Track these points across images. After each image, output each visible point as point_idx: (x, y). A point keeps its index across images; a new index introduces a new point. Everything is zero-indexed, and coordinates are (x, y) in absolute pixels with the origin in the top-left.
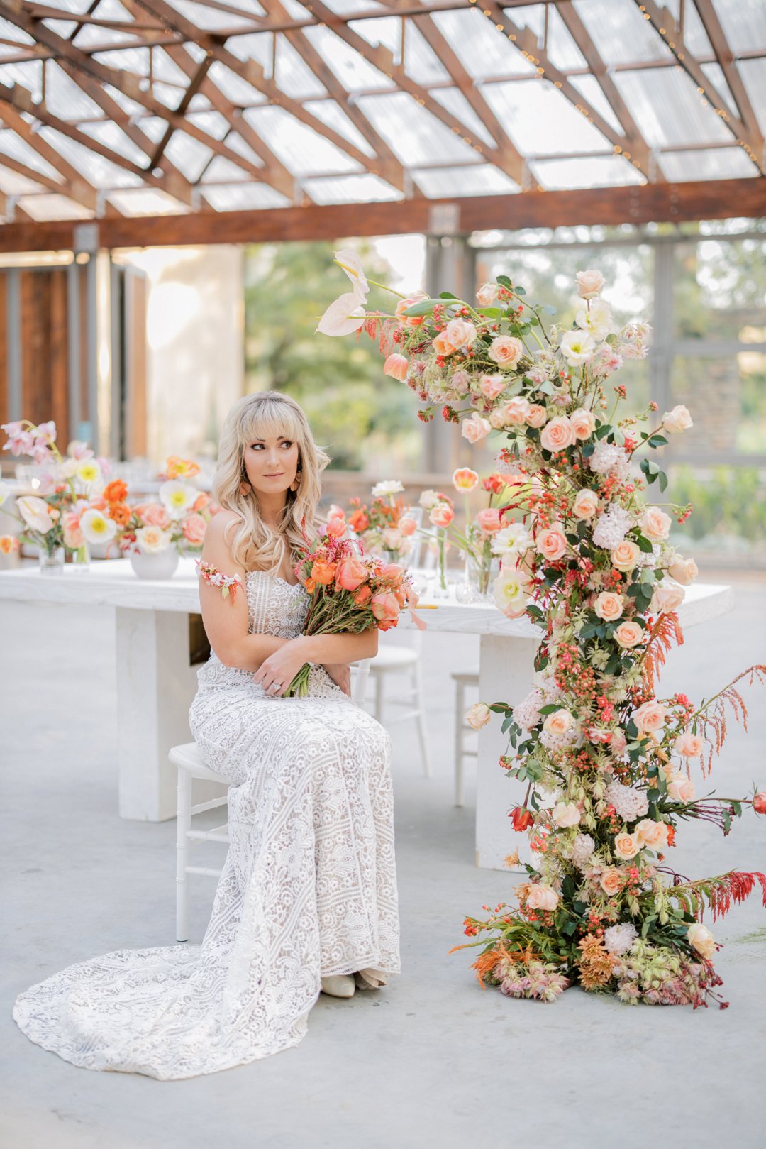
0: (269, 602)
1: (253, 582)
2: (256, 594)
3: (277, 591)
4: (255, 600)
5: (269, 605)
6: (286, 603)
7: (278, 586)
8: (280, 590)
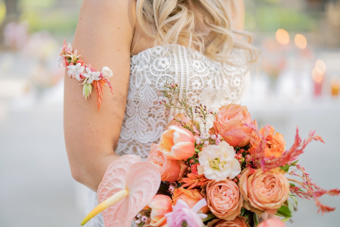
0: (191, 82)
1: (166, 59)
2: (174, 73)
3: (198, 67)
6: (210, 82)
7: (198, 62)
8: (200, 66)
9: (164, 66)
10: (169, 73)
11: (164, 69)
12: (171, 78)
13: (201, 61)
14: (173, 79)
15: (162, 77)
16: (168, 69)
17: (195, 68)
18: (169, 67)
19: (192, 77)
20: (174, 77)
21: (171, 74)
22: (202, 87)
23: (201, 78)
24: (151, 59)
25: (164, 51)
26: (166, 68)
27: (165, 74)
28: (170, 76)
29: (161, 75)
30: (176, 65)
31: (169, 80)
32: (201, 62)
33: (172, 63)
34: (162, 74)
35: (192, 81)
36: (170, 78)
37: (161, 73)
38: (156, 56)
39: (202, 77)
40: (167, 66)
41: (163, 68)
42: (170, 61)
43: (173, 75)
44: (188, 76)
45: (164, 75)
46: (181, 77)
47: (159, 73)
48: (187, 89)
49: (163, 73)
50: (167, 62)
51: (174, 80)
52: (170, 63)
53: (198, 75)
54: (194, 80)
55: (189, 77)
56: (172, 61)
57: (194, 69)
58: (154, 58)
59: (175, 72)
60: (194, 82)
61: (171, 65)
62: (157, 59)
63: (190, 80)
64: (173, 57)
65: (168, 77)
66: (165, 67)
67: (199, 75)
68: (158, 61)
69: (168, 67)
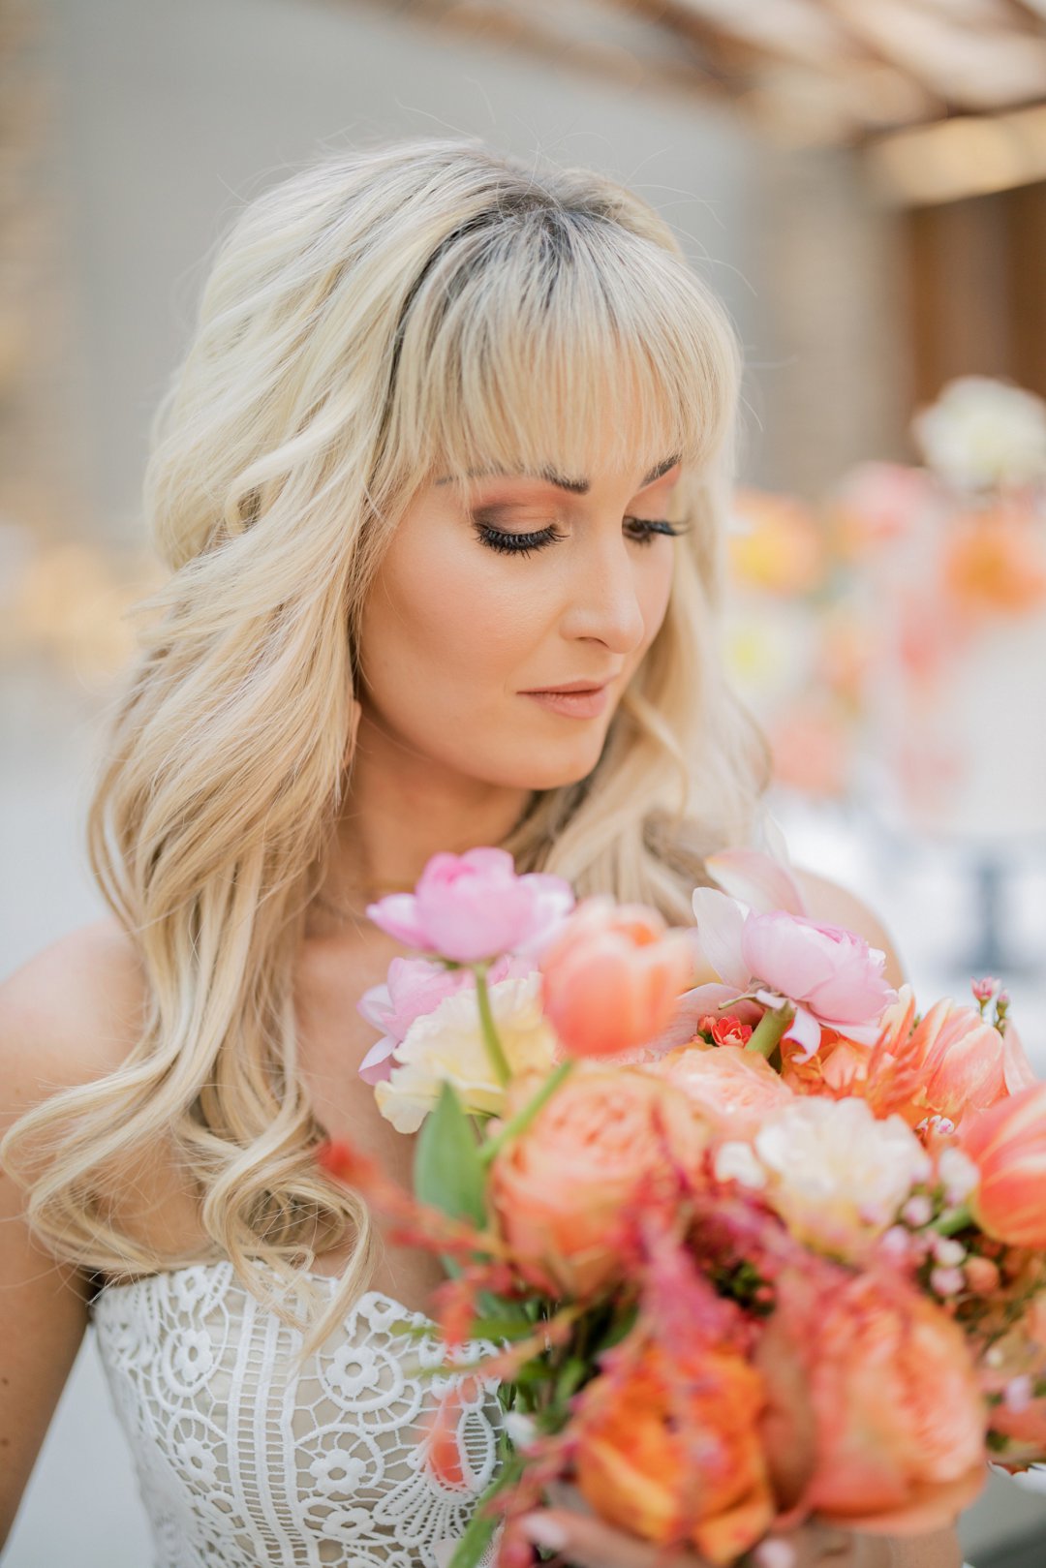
0: (302, 1459)
2: (221, 1412)
3: (352, 1384)
4: (221, 1452)
5: (305, 1479)
8: (368, 1375)
9: (190, 1369)
10: (204, 1408)
11: (190, 1384)
12: (212, 1432)
13: (383, 1351)
14: (222, 1439)
15: (185, 1421)
16: (203, 1389)
17: (336, 1388)
18: (210, 1381)
19: (312, 1435)
20: (224, 1427)
21: (214, 1414)
22: (377, 1477)
23: (369, 1440)
24: (162, 1329)
25: (208, 1297)
26: (197, 1380)
27: (191, 1408)
28: (206, 1420)
29: (179, 1412)
30: (239, 1372)
31: (206, 1440)
32: (386, 1355)
33: (222, 1363)
34: (183, 1407)
35: (311, 1453)
36: (209, 1430)
37: (181, 1401)
38: (175, 1316)
39: (368, 1433)
40: (201, 1375)
41: (187, 1379)
42: (220, 1348)
43: (221, 1419)
44: (290, 1429)
45: (187, 1413)
46: (255, 1430)
47: (175, 1398)
48: (290, 1485)
49: (187, 1401)
50: (205, 1355)
51: (225, 1445)
52: (214, 1359)
53: (348, 1427)
54: (319, 1449)
55: (291, 1435)
56: (226, 1349)
57: (329, 1393)
58: (172, 1326)
59: (226, 1405)
60: (321, 1456)
61: (218, 1371)
62: (179, 1330)
63: (301, 1448)
64: (236, 1326)
65: (203, 1425)
66: (196, 1376)
67: (357, 1424)
68: (179, 1338)
69: (203, 1381)
